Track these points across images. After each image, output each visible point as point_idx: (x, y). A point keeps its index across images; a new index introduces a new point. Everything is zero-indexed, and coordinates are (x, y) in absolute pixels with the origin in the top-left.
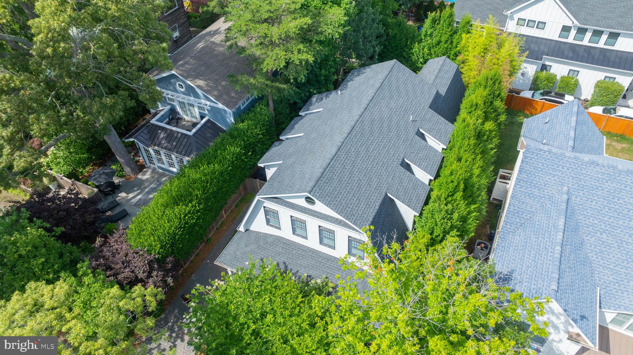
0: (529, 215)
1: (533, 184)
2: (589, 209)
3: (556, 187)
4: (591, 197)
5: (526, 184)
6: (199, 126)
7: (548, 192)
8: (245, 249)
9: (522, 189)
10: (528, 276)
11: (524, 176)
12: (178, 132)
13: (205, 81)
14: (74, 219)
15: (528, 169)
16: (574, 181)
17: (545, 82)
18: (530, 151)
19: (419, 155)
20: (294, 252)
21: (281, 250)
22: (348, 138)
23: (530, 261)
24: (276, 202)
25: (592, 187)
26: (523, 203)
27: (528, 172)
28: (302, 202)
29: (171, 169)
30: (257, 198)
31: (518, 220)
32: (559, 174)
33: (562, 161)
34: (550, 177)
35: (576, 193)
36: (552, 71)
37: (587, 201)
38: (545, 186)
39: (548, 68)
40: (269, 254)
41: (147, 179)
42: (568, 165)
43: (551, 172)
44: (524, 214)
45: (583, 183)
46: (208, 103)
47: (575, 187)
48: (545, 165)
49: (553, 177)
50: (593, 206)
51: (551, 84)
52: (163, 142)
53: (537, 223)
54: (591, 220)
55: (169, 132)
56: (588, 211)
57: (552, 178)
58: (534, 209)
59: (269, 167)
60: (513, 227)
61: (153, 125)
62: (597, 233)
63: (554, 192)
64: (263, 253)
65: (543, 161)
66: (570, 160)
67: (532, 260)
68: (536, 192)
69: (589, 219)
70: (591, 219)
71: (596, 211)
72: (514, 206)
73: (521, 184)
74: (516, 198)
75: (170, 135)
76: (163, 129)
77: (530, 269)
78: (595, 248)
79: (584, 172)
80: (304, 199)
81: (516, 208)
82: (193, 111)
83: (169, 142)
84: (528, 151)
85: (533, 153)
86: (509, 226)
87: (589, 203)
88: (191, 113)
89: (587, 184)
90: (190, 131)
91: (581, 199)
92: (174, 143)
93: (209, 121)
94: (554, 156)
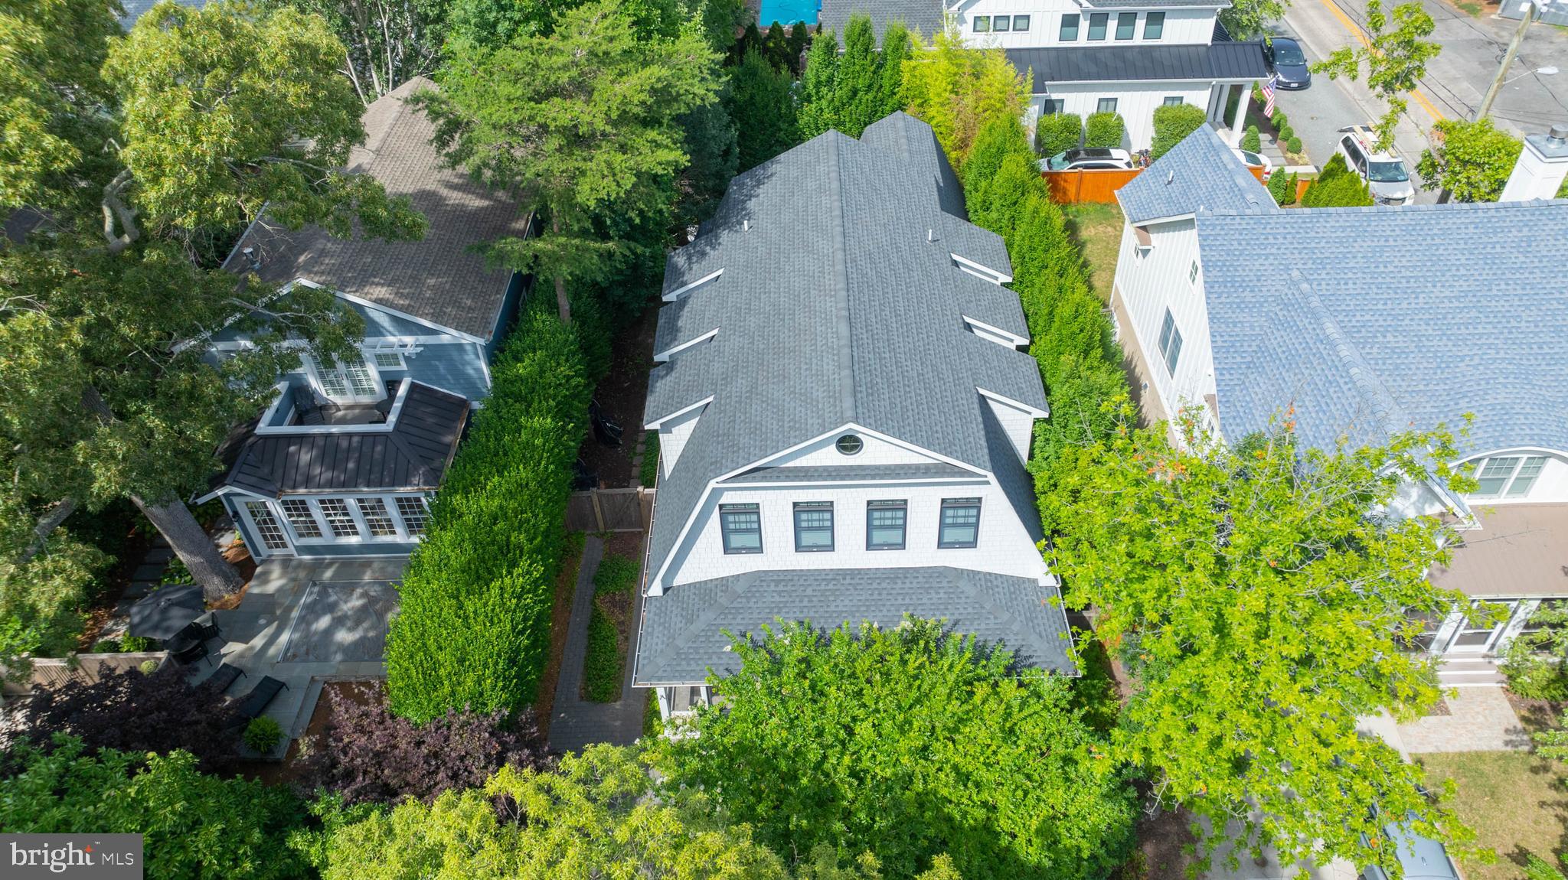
0: (1254, 344)
1: (1237, 285)
2: (1348, 298)
3: (1278, 276)
4: (1342, 276)
5: (1226, 287)
6: (397, 405)
7: (1269, 291)
8: (692, 628)
9: (1223, 299)
10: (1327, 440)
11: (1215, 273)
12: (350, 435)
13: (389, 286)
14: (189, 724)
15: (1217, 257)
16: (1303, 255)
17: (1063, 135)
18: (1208, 223)
19: (983, 303)
20: (809, 592)
21: (777, 599)
22: (851, 298)
23: (1314, 415)
24: (764, 479)
25: (1337, 258)
26: (1235, 324)
27: (1220, 264)
28: (830, 456)
29: (344, 540)
30: (712, 484)
31: (1239, 359)
32: (1274, 251)
33: (1269, 226)
34: (1261, 261)
35: (1315, 276)
36: (1068, 109)
37: (1339, 284)
38: (1259, 280)
39: (1058, 105)
40: (755, 615)
41: (280, 590)
42: (1281, 230)
43: (1258, 251)
44: (1245, 344)
45: (1319, 255)
46: (409, 340)
47: (1310, 265)
48: (1243, 243)
49: (1266, 259)
50: (1352, 292)
51: (1075, 137)
52: (318, 471)
53: (1279, 351)
54: (1358, 318)
55: (321, 442)
56: (1348, 302)
57: (1266, 263)
58: (1257, 329)
59: (667, 427)
60: (1236, 376)
61: (266, 438)
62: (1376, 337)
63: (1278, 287)
64: (739, 620)
65: (1237, 236)
66: (1281, 220)
67: (1317, 412)
68: (1248, 295)
69: (1354, 316)
70: (1358, 314)
71: (1359, 297)
72: (1222, 336)
73: (1216, 289)
74: (1218, 319)
75: (331, 451)
76: (300, 439)
77: (1322, 428)
78: (1384, 364)
79: (1313, 234)
80: (833, 447)
81: (1226, 338)
82: (362, 377)
83: (333, 467)
84: (1204, 225)
85: (1214, 226)
86: (1228, 376)
87: (1343, 287)
88: (354, 383)
89: (1327, 255)
90: (384, 421)
91: (1328, 285)
92: (351, 465)
93: (413, 387)
94: (1252, 222)
